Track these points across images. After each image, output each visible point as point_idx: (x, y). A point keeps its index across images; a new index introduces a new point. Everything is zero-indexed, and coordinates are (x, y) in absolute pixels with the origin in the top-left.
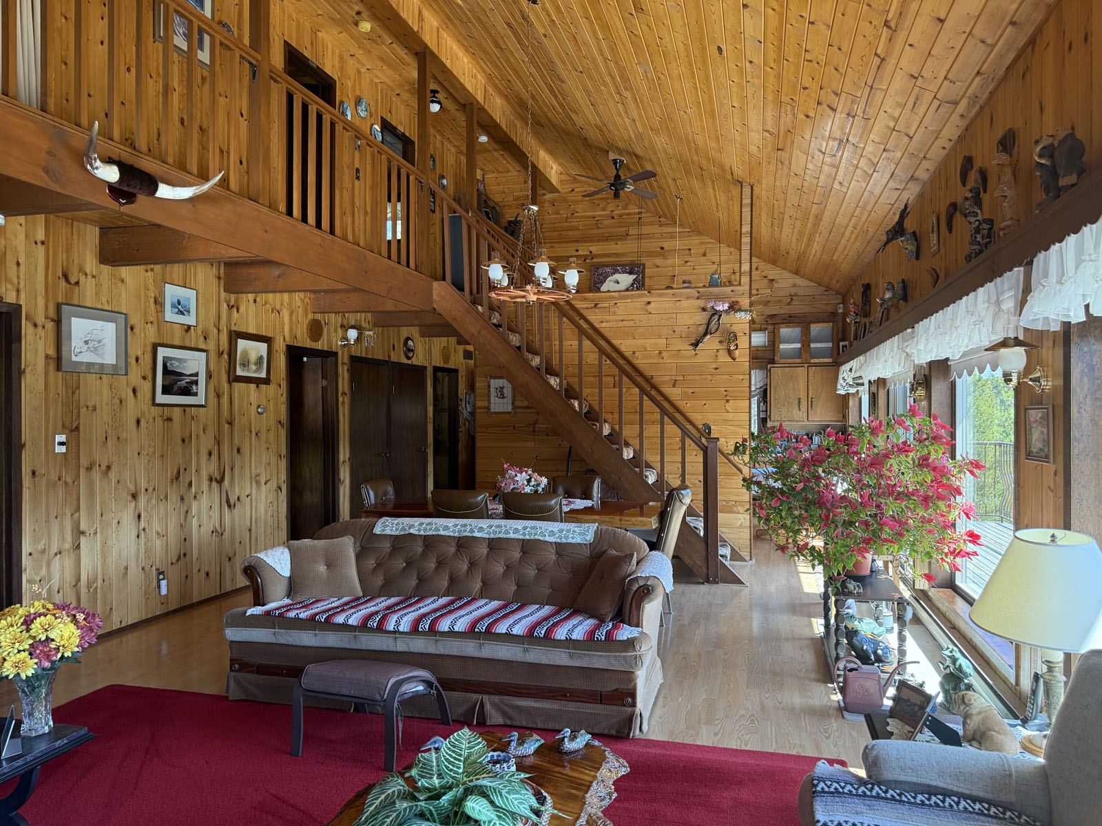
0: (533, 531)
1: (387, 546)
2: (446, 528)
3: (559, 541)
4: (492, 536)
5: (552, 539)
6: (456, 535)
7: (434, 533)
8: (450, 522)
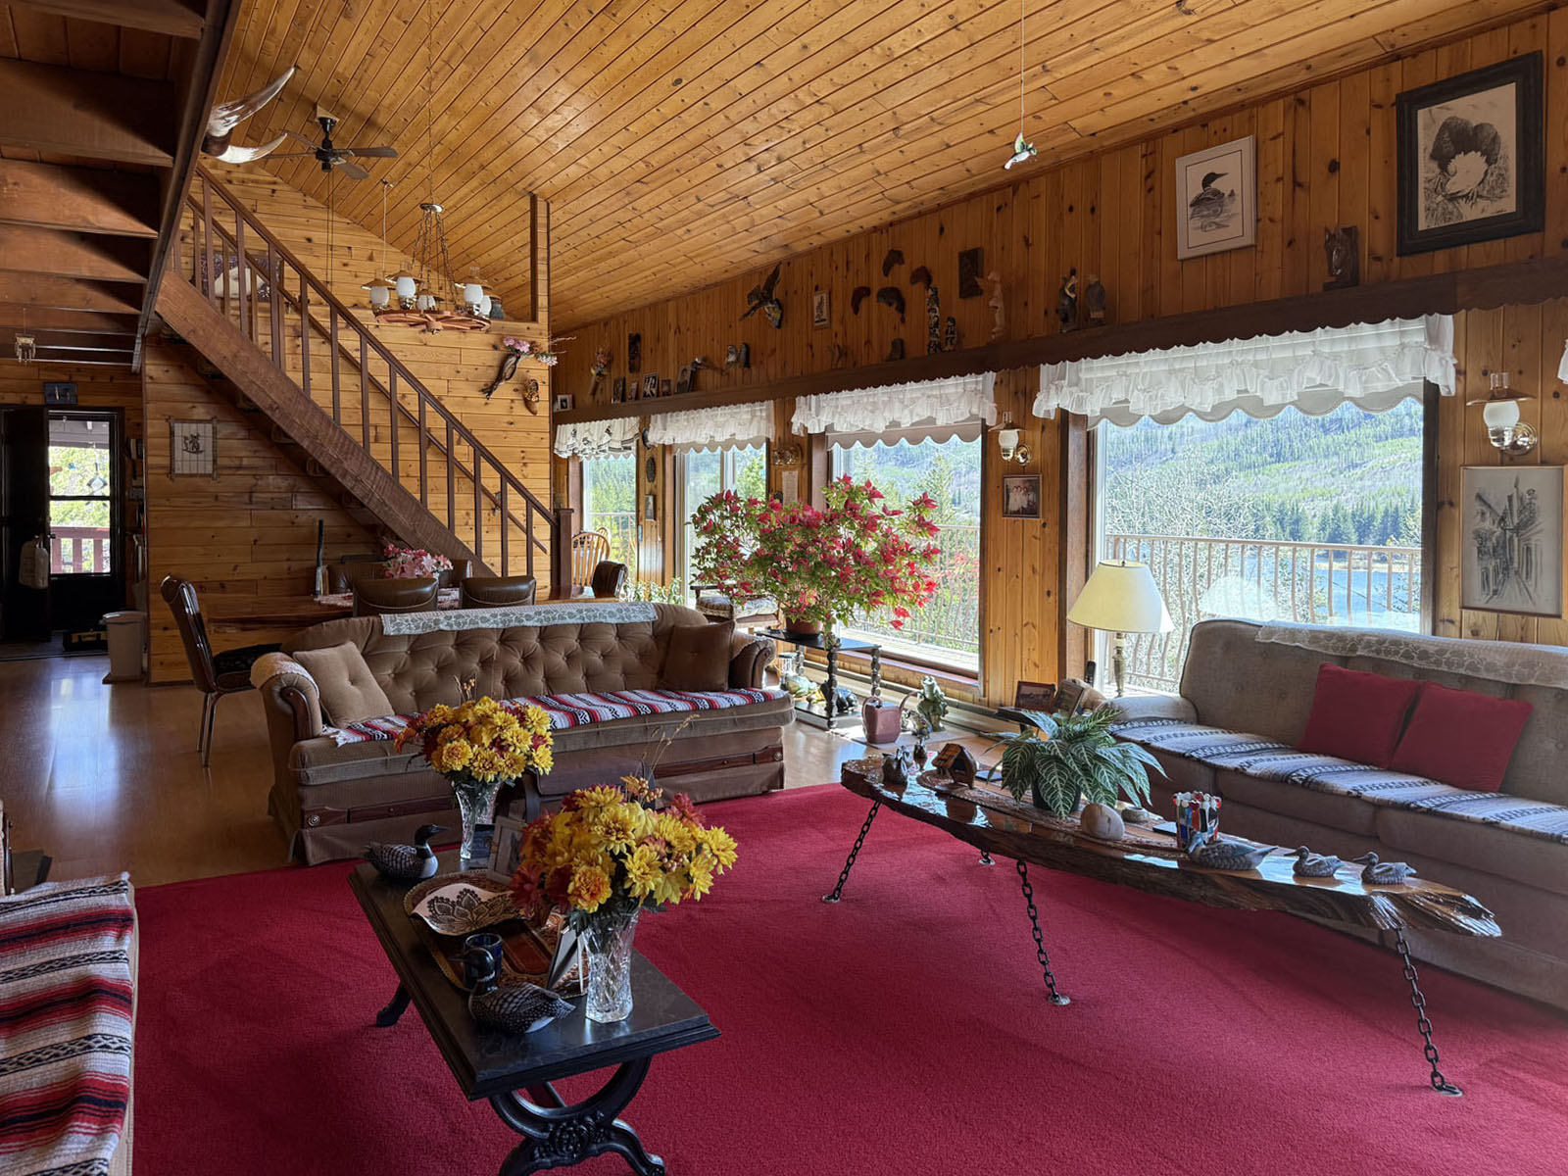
0: (591, 614)
1: (404, 648)
2: (484, 620)
3: (621, 621)
4: (545, 623)
5: (614, 621)
6: (500, 626)
7: (472, 626)
8: (486, 613)
